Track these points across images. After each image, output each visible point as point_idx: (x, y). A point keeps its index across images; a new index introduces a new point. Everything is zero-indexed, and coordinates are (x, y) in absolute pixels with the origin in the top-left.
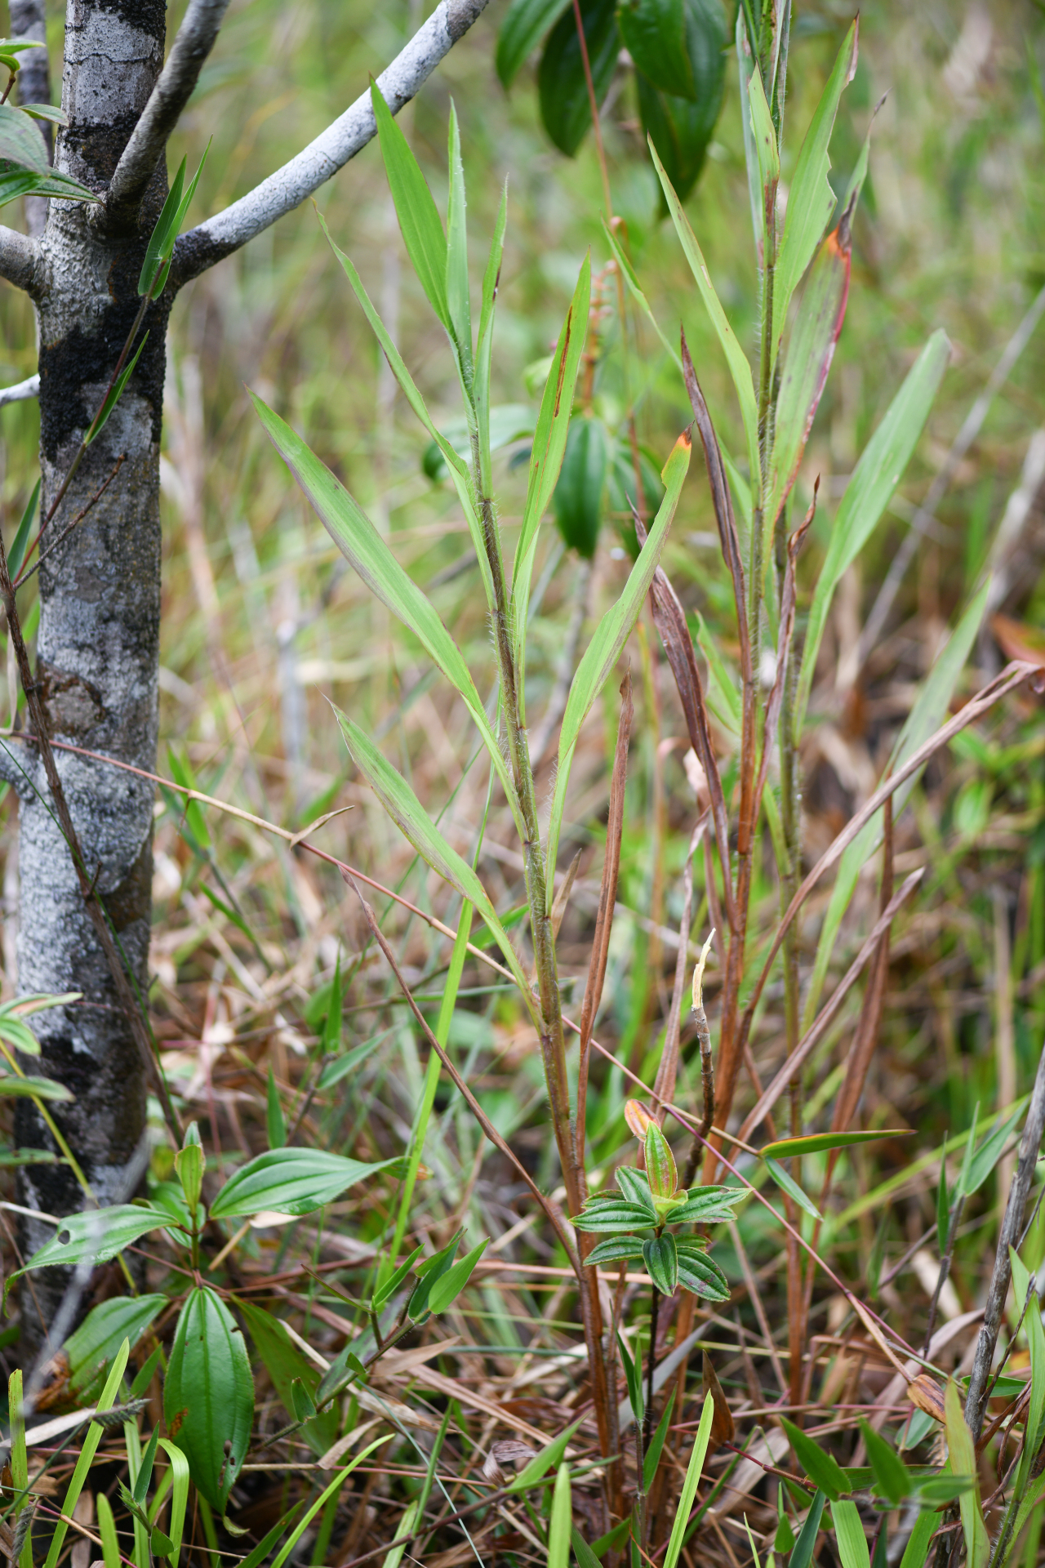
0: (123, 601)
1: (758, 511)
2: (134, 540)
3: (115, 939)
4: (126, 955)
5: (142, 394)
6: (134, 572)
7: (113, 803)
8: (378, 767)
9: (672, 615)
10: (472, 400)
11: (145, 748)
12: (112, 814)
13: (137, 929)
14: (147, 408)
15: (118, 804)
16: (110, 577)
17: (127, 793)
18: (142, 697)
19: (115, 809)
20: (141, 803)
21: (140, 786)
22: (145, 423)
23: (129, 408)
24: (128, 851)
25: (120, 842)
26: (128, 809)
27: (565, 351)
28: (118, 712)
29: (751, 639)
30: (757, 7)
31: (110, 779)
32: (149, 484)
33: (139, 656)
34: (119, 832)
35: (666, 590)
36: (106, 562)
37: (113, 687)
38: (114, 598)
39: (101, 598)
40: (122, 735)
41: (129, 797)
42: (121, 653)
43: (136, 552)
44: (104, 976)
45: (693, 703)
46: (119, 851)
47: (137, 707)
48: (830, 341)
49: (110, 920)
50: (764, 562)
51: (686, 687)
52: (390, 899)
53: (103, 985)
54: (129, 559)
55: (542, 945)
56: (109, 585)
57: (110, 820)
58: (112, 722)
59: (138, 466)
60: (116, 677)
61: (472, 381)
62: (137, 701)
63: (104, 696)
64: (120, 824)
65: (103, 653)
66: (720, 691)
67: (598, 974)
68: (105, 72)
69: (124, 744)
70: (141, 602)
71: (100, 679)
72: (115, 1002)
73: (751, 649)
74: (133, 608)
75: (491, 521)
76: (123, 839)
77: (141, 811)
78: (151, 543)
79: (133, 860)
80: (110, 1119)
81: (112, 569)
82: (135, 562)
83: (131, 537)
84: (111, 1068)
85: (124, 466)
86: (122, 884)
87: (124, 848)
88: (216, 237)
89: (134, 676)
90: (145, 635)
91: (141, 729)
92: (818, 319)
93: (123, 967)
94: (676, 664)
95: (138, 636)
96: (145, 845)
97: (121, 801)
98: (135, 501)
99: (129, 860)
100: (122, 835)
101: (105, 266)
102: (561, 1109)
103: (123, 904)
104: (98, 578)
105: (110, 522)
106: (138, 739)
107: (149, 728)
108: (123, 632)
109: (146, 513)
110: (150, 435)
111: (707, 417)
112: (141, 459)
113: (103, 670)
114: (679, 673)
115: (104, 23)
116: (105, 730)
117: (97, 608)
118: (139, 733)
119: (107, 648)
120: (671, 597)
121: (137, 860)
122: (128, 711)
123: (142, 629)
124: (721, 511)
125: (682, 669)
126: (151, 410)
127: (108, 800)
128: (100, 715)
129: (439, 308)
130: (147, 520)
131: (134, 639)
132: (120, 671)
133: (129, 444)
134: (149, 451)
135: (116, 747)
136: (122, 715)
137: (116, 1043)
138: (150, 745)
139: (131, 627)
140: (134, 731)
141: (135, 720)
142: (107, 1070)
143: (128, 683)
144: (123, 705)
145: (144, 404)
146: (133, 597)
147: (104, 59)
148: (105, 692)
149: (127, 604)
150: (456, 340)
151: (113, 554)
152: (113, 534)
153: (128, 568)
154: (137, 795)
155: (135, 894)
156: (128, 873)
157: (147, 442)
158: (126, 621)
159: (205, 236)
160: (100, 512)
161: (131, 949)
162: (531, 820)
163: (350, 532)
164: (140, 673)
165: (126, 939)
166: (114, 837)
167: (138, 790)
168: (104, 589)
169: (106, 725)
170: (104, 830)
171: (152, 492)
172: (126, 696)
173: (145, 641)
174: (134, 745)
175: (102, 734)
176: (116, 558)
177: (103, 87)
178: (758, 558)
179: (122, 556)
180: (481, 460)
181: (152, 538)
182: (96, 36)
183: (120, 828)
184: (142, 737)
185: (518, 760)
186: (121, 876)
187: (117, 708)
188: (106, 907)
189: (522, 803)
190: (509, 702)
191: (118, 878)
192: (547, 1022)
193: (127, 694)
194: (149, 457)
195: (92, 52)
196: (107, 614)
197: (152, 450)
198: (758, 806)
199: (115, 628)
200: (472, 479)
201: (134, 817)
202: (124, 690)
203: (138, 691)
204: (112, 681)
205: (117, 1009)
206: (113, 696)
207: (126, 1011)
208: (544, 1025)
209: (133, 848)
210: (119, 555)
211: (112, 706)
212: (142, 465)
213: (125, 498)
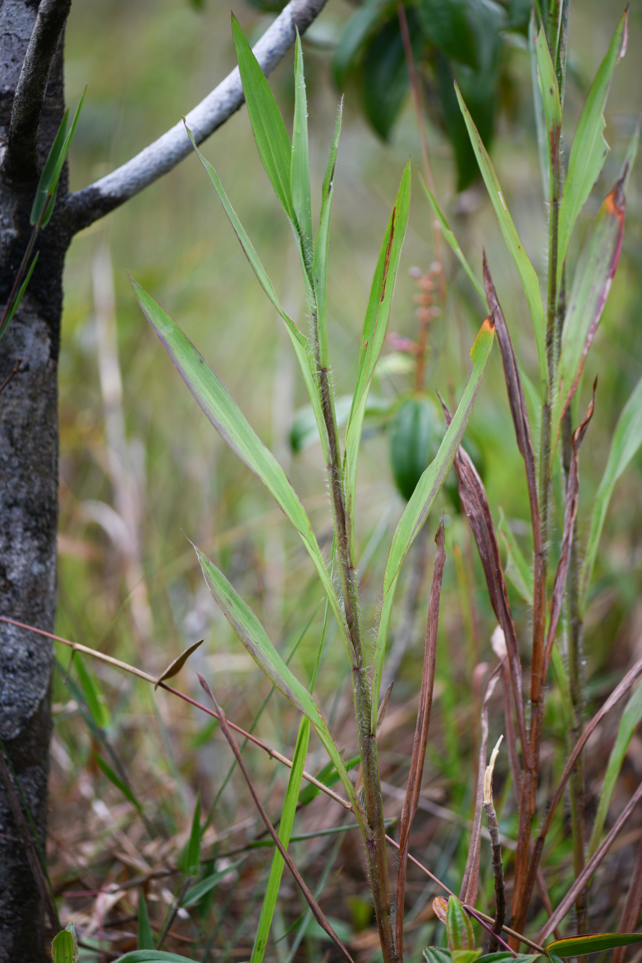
0: (24, 490)
1: (547, 408)
2: (34, 439)
3: (15, 780)
4: (24, 795)
5: (42, 316)
6: (34, 466)
7: (14, 662)
8: (232, 601)
9: (475, 491)
10: (311, 281)
11: (43, 619)
12: (14, 671)
13: (34, 773)
14: (45, 328)
15: (19, 663)
16: (13, 469)
17: (26, 654)
18: (41, 574)
19: (15, 667)
20: (39, 665)
21: (37, 650)
22: (44, 341)
23: (30, 326)
24: (27, 704)
25: (21, 696)
26: (27, 668)
27: (390, 245)
28: (20, 584)
29: (541, 515)
30: (546, 9)
31: (12, 641)
32: (47, 393)
33: (38, 539)
34: (18, 688)
35: (470, 470)
36: (11, 456)
37: (16, 563)
38: (17, 487)
39: (6, 487)
40: (22, 605)
41: (27, 657)
42: (22, 534)
43: (35, 449)
44: (5, 811)
45: (493, 565)
46: (20, 704)
47: (36, 582)
48: (607, 278)
49: (11, 762)
50: (552, 452)
51: (487, 552)
52: (244, 738)
53: (5, 819)
54: (30, 454)
55: (368, 759)
56: (13, 476)
57: (11, 676)
58: (15, 593)
59: (38, 376)
60: (18, 554)
61: (312, 265)
62: (35, 577)
63: (8, 570)
64: (20, 680)
65: (7, 534)
66: (517, 570)
67: (415, 786)
68: (15, 48)
69: (25, 612)
70: (40, 492)
71: (5, 556)
72: (15, 834)
73: (541, 524)
74: (33, 497)
75: (327, 387)
76: (23, 693)
77: (38, 672)
78: (49, 443)
79: (31, 713)
80: (10, 936)
81: (15, 462)
82: (34, 457)
83: (31, 436)
84: (11, 892)
85: (25, 376)
86: (22, 732)
87: (24, 702)
88: (105, 191)
89: (33, 555)
90: (43, 521)
91: (39, 601)
92: (598, 261)
93: (22, 805)
94: (478, 532)
95: (37, 521)
96: (42, 702)
97: (22, 661)
98: (35, 406)
99: (27, 713)
100: (22, 690)
101: (12, 206)
102: (383, 906)
103: (22, 750)
104: (4, 469)
105: (15, 423)
106: (36, 609)
107: (46, 602)
108: (24, 516)
109: (44, 416)
110: (48, 351)
111: (503, 326)
112: (40, 370)
113: (8, 548)
114: (480, 540)
115: (14, 8)
116: (9, 600)
117: (3, 495)
118: (37, 605)
119: (11, 530)
120: (474, 476)
121: (35, 713)
122: (28, 584)
123: (40, 515)
124: (515, 405)
125: (483, 536)
126: (49, 330)
127: (10, 659)
128: (5, 586)
129: (285, 204)
130: (45, 423)
131: (34, 523)
132: (21, 550)
133: (31, 357)
134: (47, 365)
135: (17, 614)
136: (23, 588)
137: (14, 869)
138: (47, 617)
139: (30, 512)
140: (33, 602)
141: (33, 593)
142: (7, 893)
143: (28, 559)
144: (24, 578)
145: (43, 324)
146: (32, 487)
147: (14, 39)
148: (9, 567)
149: (28, 493)
150: (298, 230)
151: (17, 449)
152: (16, 432)
153: (29, 462)
154: (35, 657)
155: (33, 743)
156: (26, 723)
157: (45, 357)
158: (27, 507)
159: (96, 191)
160: (7, 414)
161: (29, 790)
162: (360, 649)
163: (211, 398)
164: (38, 553)
165: (25, 780)
166: (15, 691)
167: (36, 653)
168: (9, 479)
169: (9, 595)
170: (7, 685)
171: (50, 400)
172: (26, 571)
173: (43, 526)
174: (33, 614)
175: (6, 603)
176: (19, 453)
177: (13, 60)
178: (546, 448)
179: (24, 452)
180: (319, 335)
181: (50, 439)
182: (8, 19)
183: (21, 684)
184: (40, 608)
185: (348, 596)
186: (21, 725)
187: (19, 580)
188: (8, 751)
189: (351, 634)
190: (341, 545)
191: (18, 727)
192: (372, 828)
193: (27, 570)
194: (48, 371)
195: (4, 32)
196: (11, 501)
197: (51, 365)
198: (547, 661)
199: (17, 512)
200: (312, 352)
201: (33, 676)
202: (25, 566)
203: (37, 568)
204: (14, 558)
205: (15, 839)
206: (15, 570)
207: (22, 841)
208: (369, 831)
209: (31, 702)
210: (21, 450)
211: (14, 579)
212: (41, 377)
213: (27, 402)
